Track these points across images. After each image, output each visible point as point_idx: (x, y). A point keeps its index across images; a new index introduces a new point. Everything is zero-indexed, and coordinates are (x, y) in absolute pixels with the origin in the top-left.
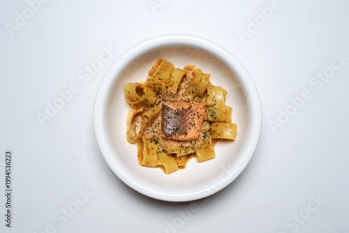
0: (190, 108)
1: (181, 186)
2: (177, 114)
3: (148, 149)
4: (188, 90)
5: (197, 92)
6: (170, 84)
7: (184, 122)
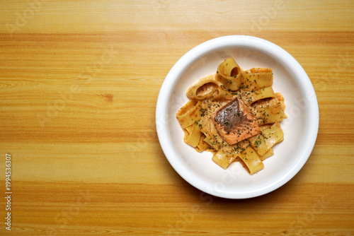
0: (250, 121)
2: (239, 114)
3: (194, 112)
4: (263, 109)
5: (267, 117)
6: (257, 92)
7: (236, 125)
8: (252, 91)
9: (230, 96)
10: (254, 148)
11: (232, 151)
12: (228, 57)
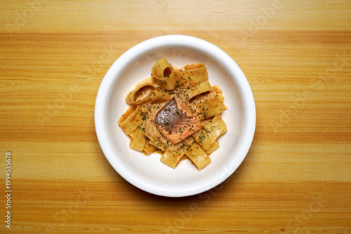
1: (132, 166)
2: (178, 113)
3: (134, 117)
4: (201, 104)
5: (207, 111)
6: (193, 88)
7: (177, 123)
8: (188, 88)
9: (168, 96)
10: (199, 143)
11: (178, 149)
12: (160, 58)
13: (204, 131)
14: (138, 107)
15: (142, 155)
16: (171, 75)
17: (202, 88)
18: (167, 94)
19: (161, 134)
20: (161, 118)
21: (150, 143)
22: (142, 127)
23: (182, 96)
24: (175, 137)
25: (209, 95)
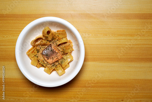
0: (57, 53)
2: (52, 51)
3: (33, 51)
4: (63, 48)
5: (65, 51)
6: (60, 40)
8: (57, 40)
9: (48, 43)
10: (61, 65)
11: (52, 66)
13: (63, 59)
14: (35, 47)
15: (36, 67)
16: (50, 34)
17: (64, 40)
18: (48, 42)
19: (44, 59)
20: (45, 52)
21: (40, 63)
22: (37, 56)
23: (54, 43)
24: (50, 61)
25: (67, 44)
